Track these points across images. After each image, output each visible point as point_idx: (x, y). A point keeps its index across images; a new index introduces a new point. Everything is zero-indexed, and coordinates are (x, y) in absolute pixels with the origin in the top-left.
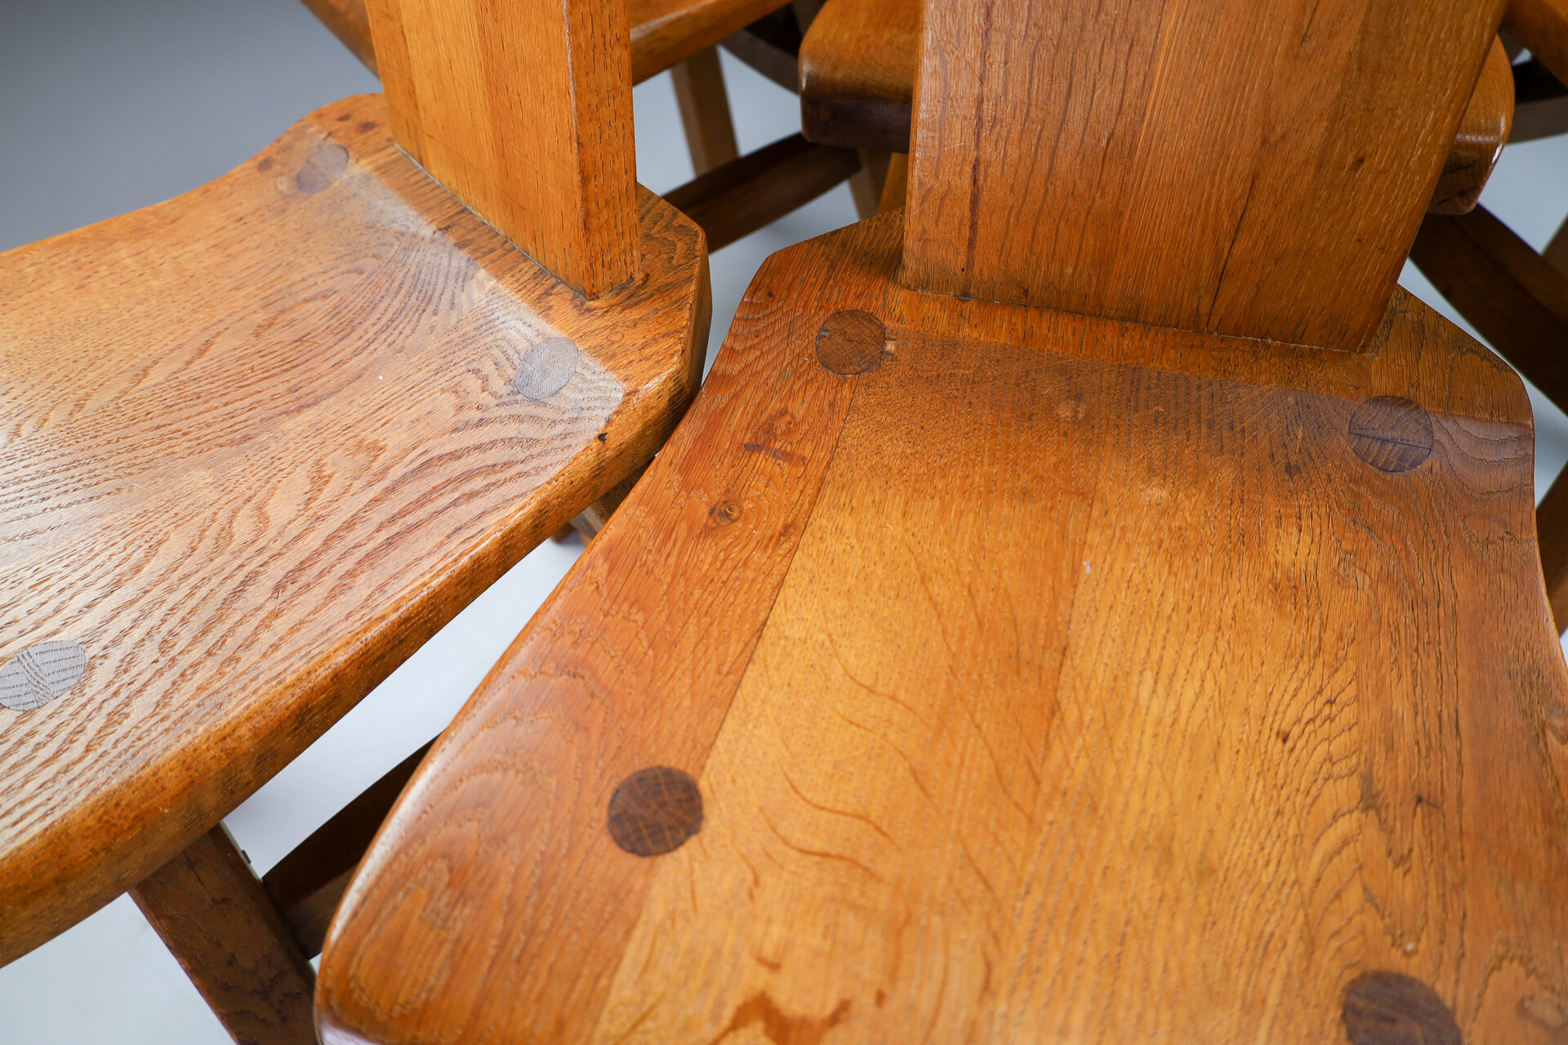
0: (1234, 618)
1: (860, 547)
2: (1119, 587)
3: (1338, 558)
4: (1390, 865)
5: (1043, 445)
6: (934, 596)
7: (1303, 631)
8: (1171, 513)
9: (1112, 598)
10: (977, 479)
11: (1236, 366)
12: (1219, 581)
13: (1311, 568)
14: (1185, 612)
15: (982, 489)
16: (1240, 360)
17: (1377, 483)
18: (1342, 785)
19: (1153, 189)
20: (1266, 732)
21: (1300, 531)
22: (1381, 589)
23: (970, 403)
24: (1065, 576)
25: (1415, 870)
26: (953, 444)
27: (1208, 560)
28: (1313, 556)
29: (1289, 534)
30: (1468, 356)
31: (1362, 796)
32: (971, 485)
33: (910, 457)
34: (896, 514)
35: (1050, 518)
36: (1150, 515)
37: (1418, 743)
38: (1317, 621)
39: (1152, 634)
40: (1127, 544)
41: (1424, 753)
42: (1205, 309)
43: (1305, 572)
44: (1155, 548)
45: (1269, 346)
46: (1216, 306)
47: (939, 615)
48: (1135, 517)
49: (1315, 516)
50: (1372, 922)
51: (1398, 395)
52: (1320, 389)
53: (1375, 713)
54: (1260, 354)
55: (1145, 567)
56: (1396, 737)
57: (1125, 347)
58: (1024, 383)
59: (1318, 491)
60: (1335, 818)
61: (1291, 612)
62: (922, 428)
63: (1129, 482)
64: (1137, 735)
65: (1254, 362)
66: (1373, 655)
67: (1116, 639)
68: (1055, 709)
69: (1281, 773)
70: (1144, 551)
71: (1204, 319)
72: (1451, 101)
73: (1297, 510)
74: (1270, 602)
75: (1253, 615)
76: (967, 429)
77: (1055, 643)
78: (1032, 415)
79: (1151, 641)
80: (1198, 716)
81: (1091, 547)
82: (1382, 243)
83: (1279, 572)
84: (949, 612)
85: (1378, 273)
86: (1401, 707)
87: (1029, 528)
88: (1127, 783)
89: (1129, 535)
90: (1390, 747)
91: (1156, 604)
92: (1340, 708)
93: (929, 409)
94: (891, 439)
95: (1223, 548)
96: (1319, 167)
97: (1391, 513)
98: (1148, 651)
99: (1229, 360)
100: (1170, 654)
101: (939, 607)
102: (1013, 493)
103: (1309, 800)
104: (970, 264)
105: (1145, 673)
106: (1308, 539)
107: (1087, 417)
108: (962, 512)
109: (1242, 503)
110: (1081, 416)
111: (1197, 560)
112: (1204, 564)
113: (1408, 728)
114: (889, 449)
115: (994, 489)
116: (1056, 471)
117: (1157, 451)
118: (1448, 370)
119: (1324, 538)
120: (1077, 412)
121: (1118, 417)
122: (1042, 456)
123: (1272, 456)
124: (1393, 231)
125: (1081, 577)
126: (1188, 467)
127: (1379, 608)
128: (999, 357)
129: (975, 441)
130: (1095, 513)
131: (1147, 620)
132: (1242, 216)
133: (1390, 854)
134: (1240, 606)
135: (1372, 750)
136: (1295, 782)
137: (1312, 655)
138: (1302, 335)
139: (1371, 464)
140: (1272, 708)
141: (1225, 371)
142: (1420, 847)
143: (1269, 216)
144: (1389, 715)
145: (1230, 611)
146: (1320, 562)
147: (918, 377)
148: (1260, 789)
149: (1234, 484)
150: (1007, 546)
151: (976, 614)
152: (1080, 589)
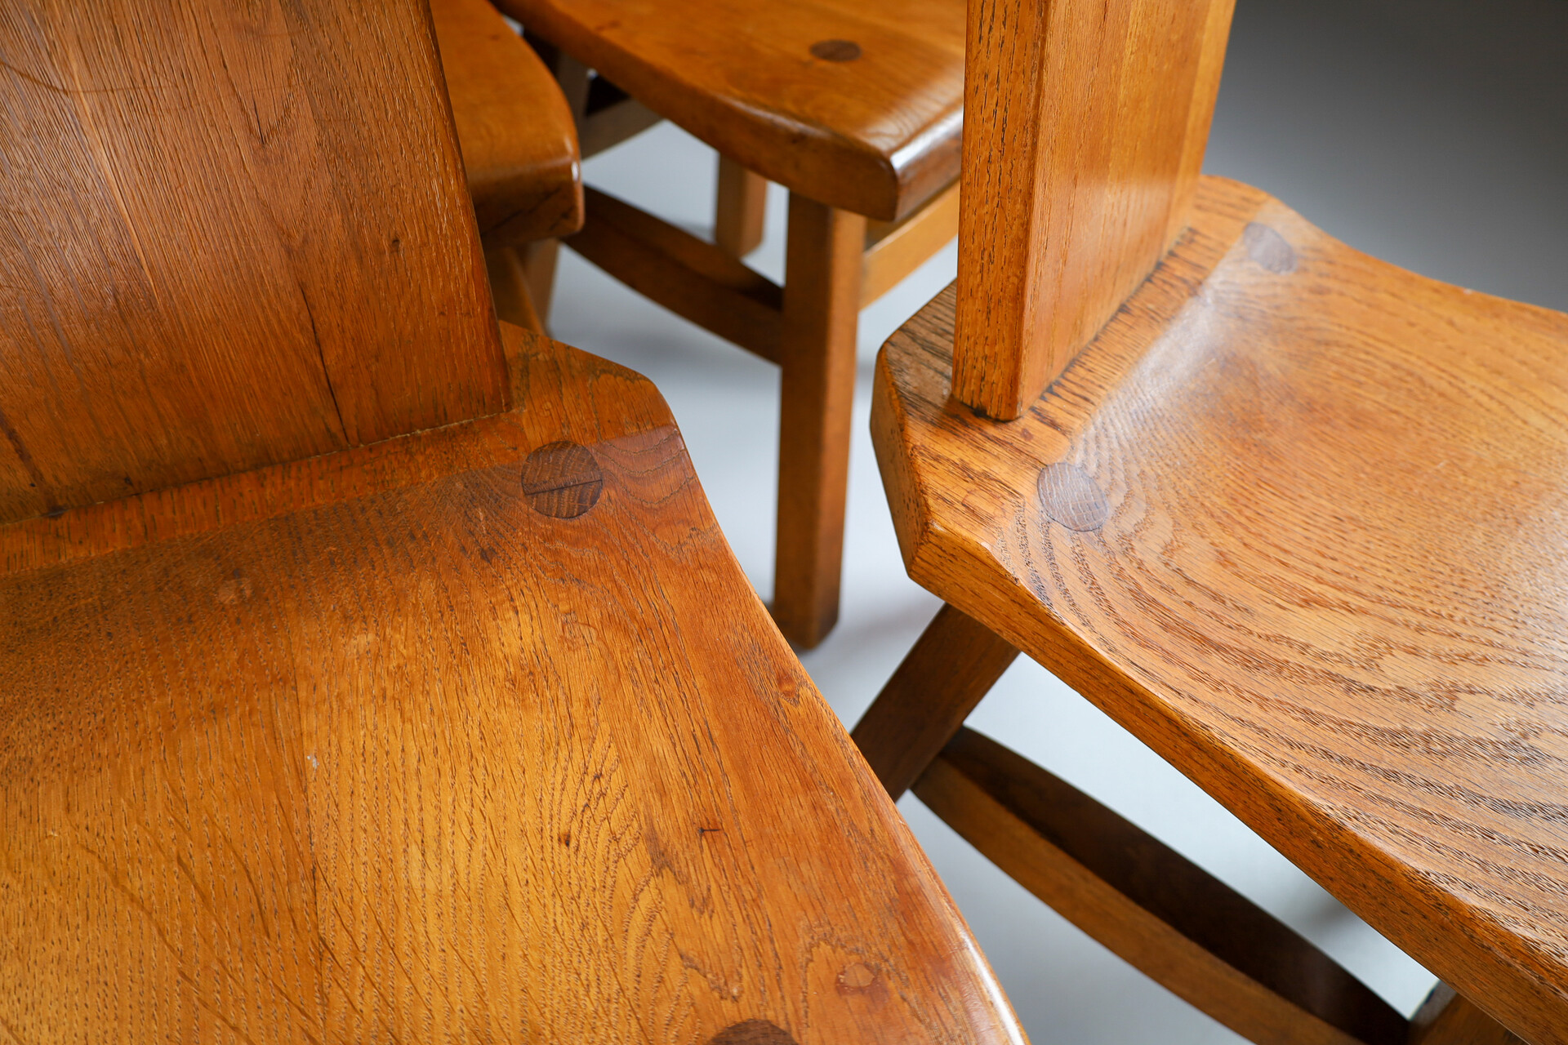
0: (483, 738)
1: (18, 882)
2: (354, 765)
3: (560, 623)
4: (696, 915)
5: (217, 644)
6: (136, 893)
7: (552, 715)
8: (385, 655)
9: (351, 782)
10: (150, 720)
11: (393, 471)
12: (456, 704)
13: (539, 645)
14: (431, 757)
15: (160, 729)
16: (395, 464)
17: (569, 532)
18: (632, 859)
19: (200, 330)
20: (548, 844)
21: (517, 613)
22: (608, 635)
23: (109, 634)
24: (290, 783)
25: (718, 908)
26: (105, 692)
27: (438, 688)
28: (538, 632)
29: (507, 621)
30: (603, 377)
31: (653, 860)
32: (145, 731)
33: (56, 733)
34: (57, 812)
35: (253, 725)
36: (363, 667)
37: (684, 774)
38: (562, 698)
39: (405, 800)
40: (350, 713)
41: (692, 782)
42: (335, 426)
43: (535, 653)
44: (380, 702)
45: (419, 438)
46: (344, 417)
47: (149, 914)
48: (347, 678)
49: (525, 591)
50: (697, 987)
51: (554, 440)
52: (481, 463)
53: (640, 767)
54: (414, 450)
55: (376, 728)
56: (664, 779)
57: (268, 497)
58: (166, 584)
59: (519, 564)
60: (636, 899)
61: (534, 701)
62: (58, 690)
63: (328, 642)
64: (420, 928)
65: (409, 461)
66: (621, 707)
67: (368, 828)
68: (323, 949)
69: (574, 881)
70: (370, 710)
71: (341, 436)
72: (445, 165)
73: (507, 592)
74: (512, 701)
75: (500, 723)
76: (117, 667)
77: (301, 870)
78: (191, 616)
79: (405, 810)
80: (478, 864)
81: (310, 735)
82: (464, 310)
83: (511, 665)
84: (161, 903)
85: (478, 336)
86: (660, 745)
87: (231, 748)
88: (424, 990)
89: (348, 701)
90: (662, 792)
91: (399, 764)
92: (607, 778)
93: (58, 664)
94: (20, 723)
95: (449, 667)
96: (360, 260)
97: (590, 555)
98: (406, 824)
99: (383, 468)
100: (429, 814)
101: (147, 904)
102: (200, 717)
103: (608, 892)
104: (36, 476)
105: (409, 850)
106: (527, 618)
107: (256, 591)
108: (143, 770)
109: (452, 610)
110: (248, 592)
111: (428, 693)
112: (436, 694)
113: (672, 762)
114: (22, 735)
115: (175, 722)
116: (242, 668)
117: (346, 595)
118: (590, 398)
119: (541, 610)
120: (242, 590)
121: (290, 576)
122: (219, 657)
123: (463, 549)
124: (467, 295)
125: (308, 776)
126: (385, 597)
127: (611, 654)
128: (123, 567)
129: (132, 676)
130: (303, 694)
131: (396, 787)
132: (314, 328)
133: (692, 905)
134: (485, 722)
135: (648, 806)
136: (590, 883)
137: (567, 736)
138: (445, 414)
139: (557, 516)
140: (546, 814)
141: (383, 482)
142: (716, 881)
143: (342, 319)
144: (653, 760)
145: (477, 732)
146: (546, 635)
147: (29, 631)
148: (559, 910)
149: (437, 594)
150: (211, 783)
151: (196, 887)
152: (311, 791)
